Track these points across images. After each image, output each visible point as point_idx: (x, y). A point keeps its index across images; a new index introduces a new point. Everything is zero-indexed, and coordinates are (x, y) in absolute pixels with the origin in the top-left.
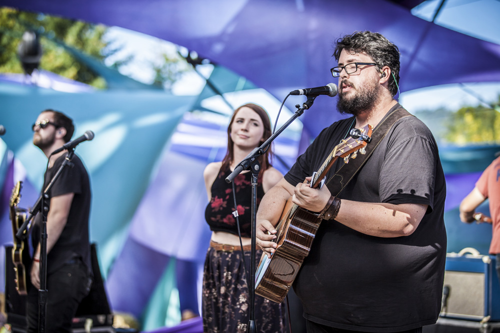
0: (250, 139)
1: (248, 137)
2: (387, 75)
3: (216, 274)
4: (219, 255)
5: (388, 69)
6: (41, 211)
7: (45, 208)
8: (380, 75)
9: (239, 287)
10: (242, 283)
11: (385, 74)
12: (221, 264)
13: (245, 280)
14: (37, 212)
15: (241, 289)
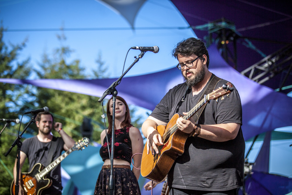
0: (122, 112)
1: (121, 111)
2: (205, 59)
3: (103, 180)
4: (105, 170)
5: (205, 56)
6: (17, 145)
7: (20, 143)
9: (117, 185)
10: (118, 183)
12: (106, 175)
13: (119, 182)
14: (15, 145)
15: (118, 186)
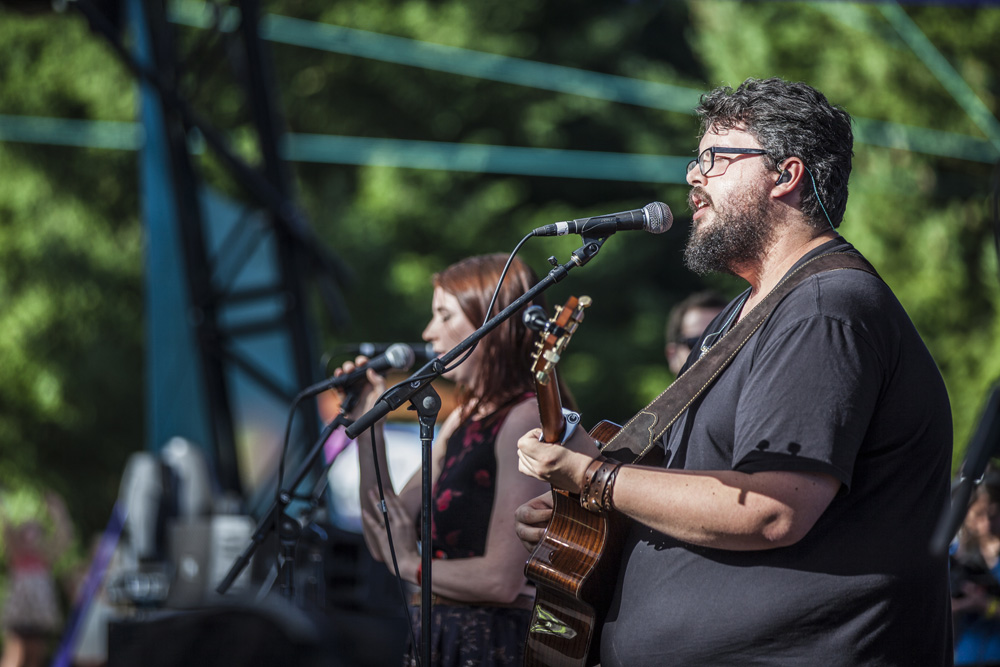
2: (793, 176)
5: (797, 163)
8: (776, 177)
11: (789, 176)
